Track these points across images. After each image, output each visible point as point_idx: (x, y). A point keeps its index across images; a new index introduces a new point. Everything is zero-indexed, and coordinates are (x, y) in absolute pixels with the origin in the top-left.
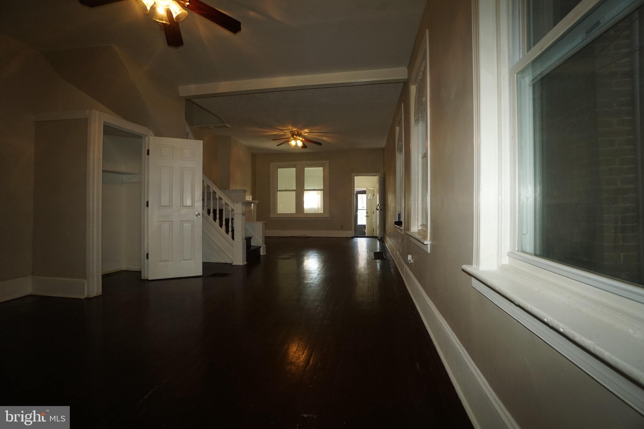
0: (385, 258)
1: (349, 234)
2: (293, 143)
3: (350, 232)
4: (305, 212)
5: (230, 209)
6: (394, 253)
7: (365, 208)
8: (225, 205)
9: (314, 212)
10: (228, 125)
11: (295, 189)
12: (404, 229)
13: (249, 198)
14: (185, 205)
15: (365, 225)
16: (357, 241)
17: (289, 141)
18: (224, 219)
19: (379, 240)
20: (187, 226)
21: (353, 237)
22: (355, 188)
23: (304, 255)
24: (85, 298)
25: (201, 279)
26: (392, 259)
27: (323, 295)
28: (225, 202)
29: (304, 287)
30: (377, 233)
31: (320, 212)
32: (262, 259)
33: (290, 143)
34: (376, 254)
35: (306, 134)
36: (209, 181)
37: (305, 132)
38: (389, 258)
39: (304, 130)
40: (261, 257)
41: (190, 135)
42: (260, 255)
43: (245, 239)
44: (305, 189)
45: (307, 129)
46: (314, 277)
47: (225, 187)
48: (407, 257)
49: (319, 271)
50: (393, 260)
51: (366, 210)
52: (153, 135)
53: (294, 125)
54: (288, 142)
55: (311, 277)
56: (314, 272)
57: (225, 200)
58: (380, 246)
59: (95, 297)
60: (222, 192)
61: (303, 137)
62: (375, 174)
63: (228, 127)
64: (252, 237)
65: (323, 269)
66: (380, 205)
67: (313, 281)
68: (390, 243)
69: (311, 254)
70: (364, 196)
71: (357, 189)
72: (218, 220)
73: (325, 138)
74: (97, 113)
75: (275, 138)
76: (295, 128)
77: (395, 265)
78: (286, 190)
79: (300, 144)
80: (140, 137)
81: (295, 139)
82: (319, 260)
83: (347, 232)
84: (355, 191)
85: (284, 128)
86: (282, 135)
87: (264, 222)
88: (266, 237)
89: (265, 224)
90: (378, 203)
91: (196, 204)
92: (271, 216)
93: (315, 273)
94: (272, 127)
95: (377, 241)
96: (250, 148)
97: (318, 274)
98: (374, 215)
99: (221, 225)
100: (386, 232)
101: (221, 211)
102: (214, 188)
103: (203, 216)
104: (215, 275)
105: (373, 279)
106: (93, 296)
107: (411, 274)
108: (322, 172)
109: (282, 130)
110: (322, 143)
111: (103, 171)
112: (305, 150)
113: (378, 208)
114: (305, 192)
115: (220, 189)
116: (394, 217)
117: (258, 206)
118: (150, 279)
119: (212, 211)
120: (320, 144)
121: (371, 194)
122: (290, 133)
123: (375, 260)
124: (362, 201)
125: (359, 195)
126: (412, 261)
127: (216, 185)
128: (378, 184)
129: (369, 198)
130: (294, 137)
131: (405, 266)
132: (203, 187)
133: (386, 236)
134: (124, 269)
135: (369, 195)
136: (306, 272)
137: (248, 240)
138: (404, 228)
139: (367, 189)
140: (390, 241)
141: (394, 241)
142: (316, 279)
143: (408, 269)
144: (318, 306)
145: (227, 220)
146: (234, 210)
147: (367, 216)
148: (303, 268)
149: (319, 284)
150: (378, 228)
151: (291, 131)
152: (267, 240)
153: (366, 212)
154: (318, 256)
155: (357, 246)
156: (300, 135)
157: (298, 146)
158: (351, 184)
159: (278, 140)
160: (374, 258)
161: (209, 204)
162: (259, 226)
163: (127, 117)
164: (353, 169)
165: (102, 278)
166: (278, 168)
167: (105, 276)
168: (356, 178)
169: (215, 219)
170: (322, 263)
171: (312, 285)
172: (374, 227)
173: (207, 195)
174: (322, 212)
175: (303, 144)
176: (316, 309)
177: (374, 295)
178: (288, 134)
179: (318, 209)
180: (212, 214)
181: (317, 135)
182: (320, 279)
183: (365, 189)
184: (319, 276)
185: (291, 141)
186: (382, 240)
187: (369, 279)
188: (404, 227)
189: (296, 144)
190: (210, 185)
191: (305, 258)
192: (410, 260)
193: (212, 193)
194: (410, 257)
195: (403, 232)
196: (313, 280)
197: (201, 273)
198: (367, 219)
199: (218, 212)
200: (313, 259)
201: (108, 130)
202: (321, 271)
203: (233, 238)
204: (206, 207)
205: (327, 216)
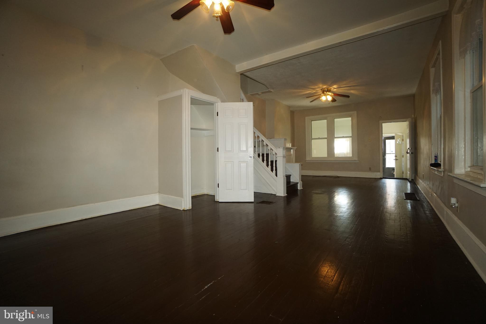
0: (418, 199)
1: (379, 175)
2: (323, 98)
3: (378, 173)
4: (335, 156)
5: (274, 153)
6: (430, 195)
7: (394, 152)
8: (270, 150)
9: (343, 156)
10: (272, 90)
11: (326, 137)
12: (444, 172)
13: (289, 145)
14: (241, 150)
15: (394, 168)
16: (386, 182)
17: (320, 97)
18: (270, 161)
19: (410, 182)
20: (243, 165)
21: (381, 178)
22: (383, 135)
23: (334, 192)
24: (183, 210)
25: (253, 204)
26: (427, 200)
27: (353, 227)
28: (270, 148)
29: (334, 218)
30: (408, 175)
31: (349, 156)
32: (299, 193)
33: (321, 98)
34: (406, 194)
35: (335, 90)
36: (259, 133)
37: (334, 88)
38: (422, 199)
39: (333, 86)
40: (298, 191)
41: (245, 99)
42: (297, 189)
43: (286, 176)
44: (335, 137)
45: (335, 85)
46: (344, 211)
47: (270, 137)
48: (449, 201)
49: (348, 206)
50: (428, 202)
51: (395, 154)
52: (220, 102)
53: (324, 83)
54: (319, 99)
55: (341, 211)
56: (344, 206)
57: (270, 146)
58: (410, 187)
59: (188, 210)
60: (269, 141)
61: (332, 92)
62: (404, 120)
63: (271, 92)
64: (291, 175)
65: (352, 204)
66: (411, 149)
67: (343, 215)
68: (422, 185)
69: (340, 191)
70: (393, 141)
71: (385, 135)
72: (265, 161)
73: (352, 92)
74: (187, 90)
75: (309, 96)
76: (325, 86)
77: (432, 207)
78: (319, 138)
79: (330, 98)
80: (212, 104)
81: (325, 95)
82: (348, 196)
83: (375, 173)
84: (383, 137)
85: (316, 87)
86: (315, 93)
87: (301, 163)
88: (302, 176)
89: (302, 165)
90: (408, 146)
91: (249, 149)
92: (307, 159)
93: (345, 208)
94: (305, 87)
95: (407, 183)
96: (289, 107)
97: (348, 209)
98: (404, 159)
99: (268, 165)
100: (418, 175)
101: (267, 155)
102: (262, 137)
103: (254, 158)
104: (263, 202)
105: (405, 219)
106: (187, 209)
107: (456, 219)
108: (351, 122)
109: (313, 89)
110: (350, 96)
111: (191, 129)
112: (335, 104)
113: (409, 152)
114: (335, 140)
115: (267, 139)
116: (428, 159)
117: (296, 151)
118: (219, 201)
119: (261, 155)
120: (348, 97)
121: (400, 139)
122: (321, 90)
123: (406, 200)
124: (390, 146)
125: (387, 141)
126: (457, 205)
127: (264, 136)
128: (408, 129)
129: (398, 143)
130: (324, 94)
131: (446, 209)
132: (255, 137)
133: (418, 178)
134: (206, 193)
135: (398, 140)
136: (337, 206)
137: (288, 177)
138: (443, 170)
139: (396, 134)
140: (423, 183)
141: (428, 183)
142: (345, 213)
143: (450, 212)
144: (347, 238)
145: (272, 162)
146: (277, 154)
147: (396, 160)
148: (334, 202)
149: (350, 218)
150: (408, 170)
151: (322, 88)
152: (303, 178)
153: (395, 156)
154: (347, 193)
155: (386, 187)
156: (329, 91)
157: (328, 101)
158: (379, 130)
159: (311, 98)
160: (405, 198)
161: (259, 150)
162: (297, 166)
163: (204, 91)
164: (380, 117)
165: (192, 198)
166: (312, 121)
167: (193, 197)
168: (384, 125)
169: (263, 161)
170: (351, 200)
171: (342, 218)
172: (404, 170)
173: (257, 143)
174: (351, 156)
175: (333, 98)
176: (345, 240)
177: (408, 235)
178: (319, 91)
179: (347, 153)
180: (261, 157)
181: (345, 89)
182: (349, 213)
183: (393, 135)
184: (348, 210)
185: (321, 97)
186: (413, 182)
187: (401, 218)
188: (444, 168)
189: (327, 99)
190: (259, 136)
191: (336, 194)
192: (454, 204)
193: (261, 141)
194: (453, 201)
195: (443, 174)
196: (343, 213)
197: (253, 200)
198: (396, 163)
199: (265, 156)
200: (343, 195)
201: (194, 102)
202: (350, 206)
203: (276, 175)
204: (257, 152)
205: (356, 159)
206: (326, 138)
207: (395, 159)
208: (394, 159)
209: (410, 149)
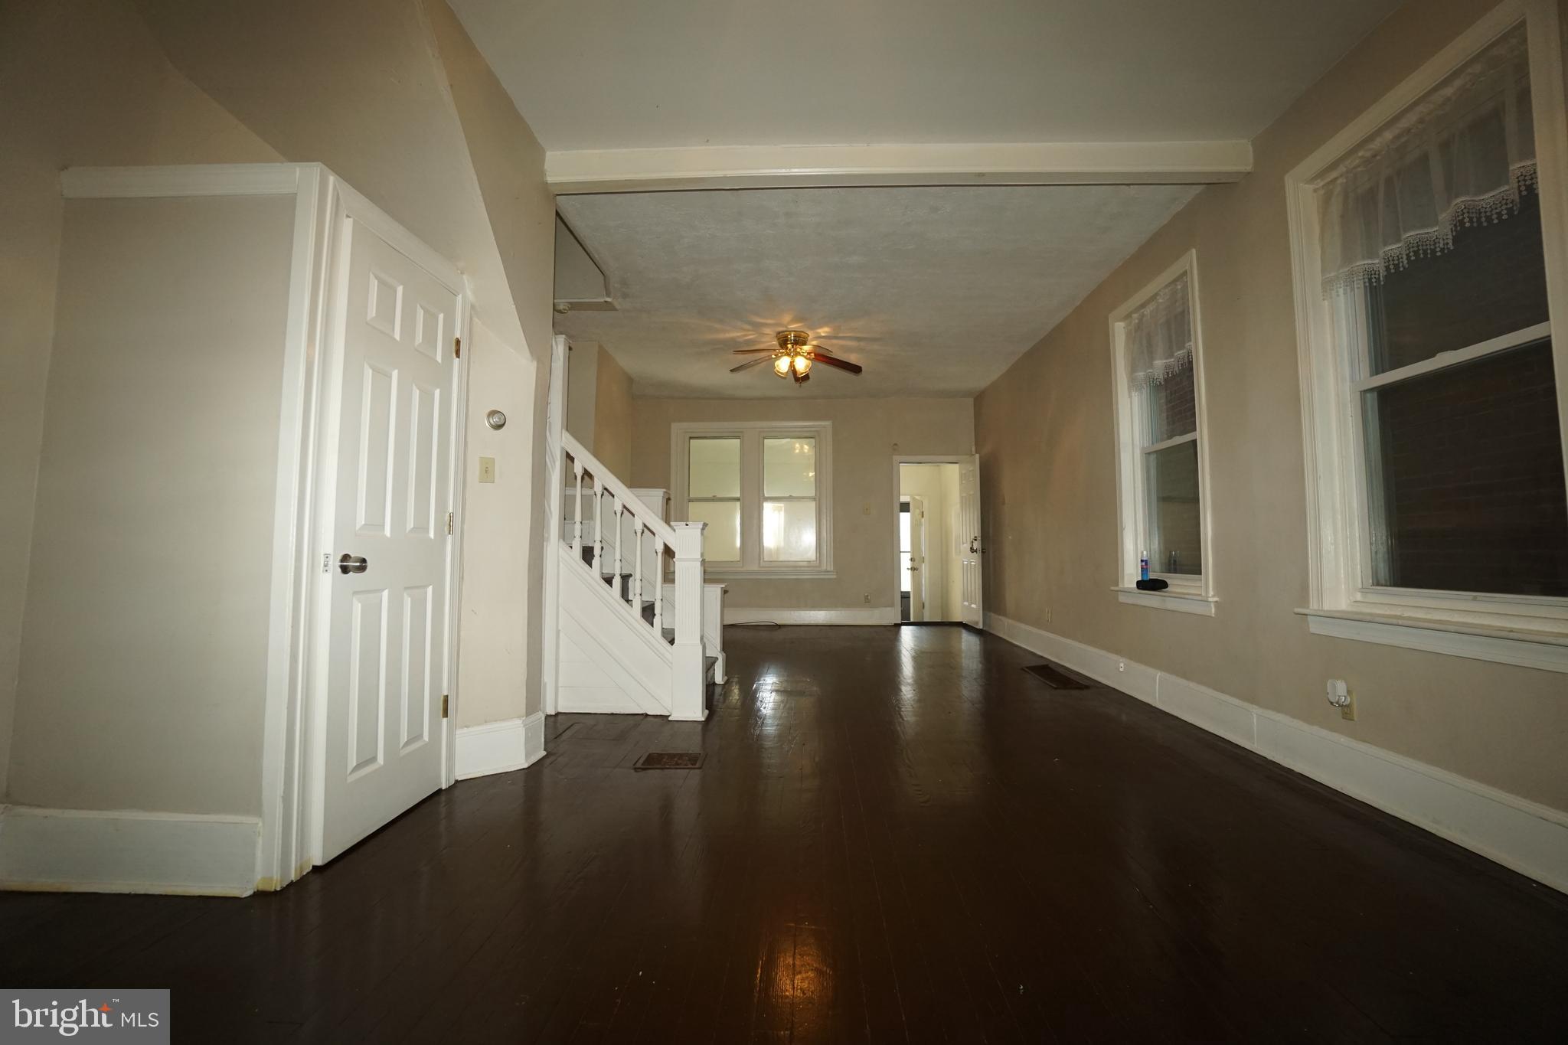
1: (890, 615)
2: (783, 363)
3: (890, 610)
4: (765, 559)
5: (660, 548)
10: (616, 302)
11: (739, 496)
12: (1220, 604)
15: (910, 592)
17: (772, 358)
21: (898, 626)
22: (897, 496)
28: (643, 523)
31: (808, 560)
33: (773, 364)
35: (820, 341)
44: (765, 495)
45: (824, 326)
51: (910, 554)
54: (769, 363)
57: (644, 517)
59: (291, 884)
60: (632, 493)
61: (813, 347)
63: (611, 308)
66: (980, 540)
71: (899, 498)
72: (617, 580)
78: (714, 499)
79: (802, 366)
81: (790, 354)
83: (881, 611)
87: (723, 584)
89: (725, 591)
95: (962, 635)
98: (924, 567)
102: (606, 480)
104: (656, 761)
106: (285, 884)
110: (863, 369)
113: (976, 547)
114: (766, 505)
115: (625, 486)
119: (597, 551)
120: (857, 371)
121: (918, 511)
130: (786, 349)
135: (916, 514)
138: (1216, 599)
139: (912, 498)
146: (672, 551)
147: (913, 569)
152: (726, 635)
153: (911, 560)
156: (802, 342)
158: (891, 483)
164: (898, 445)
166: (691, 439)
168: (904, 468)
172: (925, 596)
174: (814, 558)
175: (811, 365)
178: (768, 339)
180: (597, 561)
185: (776, 360)
189: (794, 368)
198: (912, 578)
204: (578, 539)
205: (829, 569)
206: (738, 499)
207: (911, 569)
208: (908, 569)
209: (979, 538)
